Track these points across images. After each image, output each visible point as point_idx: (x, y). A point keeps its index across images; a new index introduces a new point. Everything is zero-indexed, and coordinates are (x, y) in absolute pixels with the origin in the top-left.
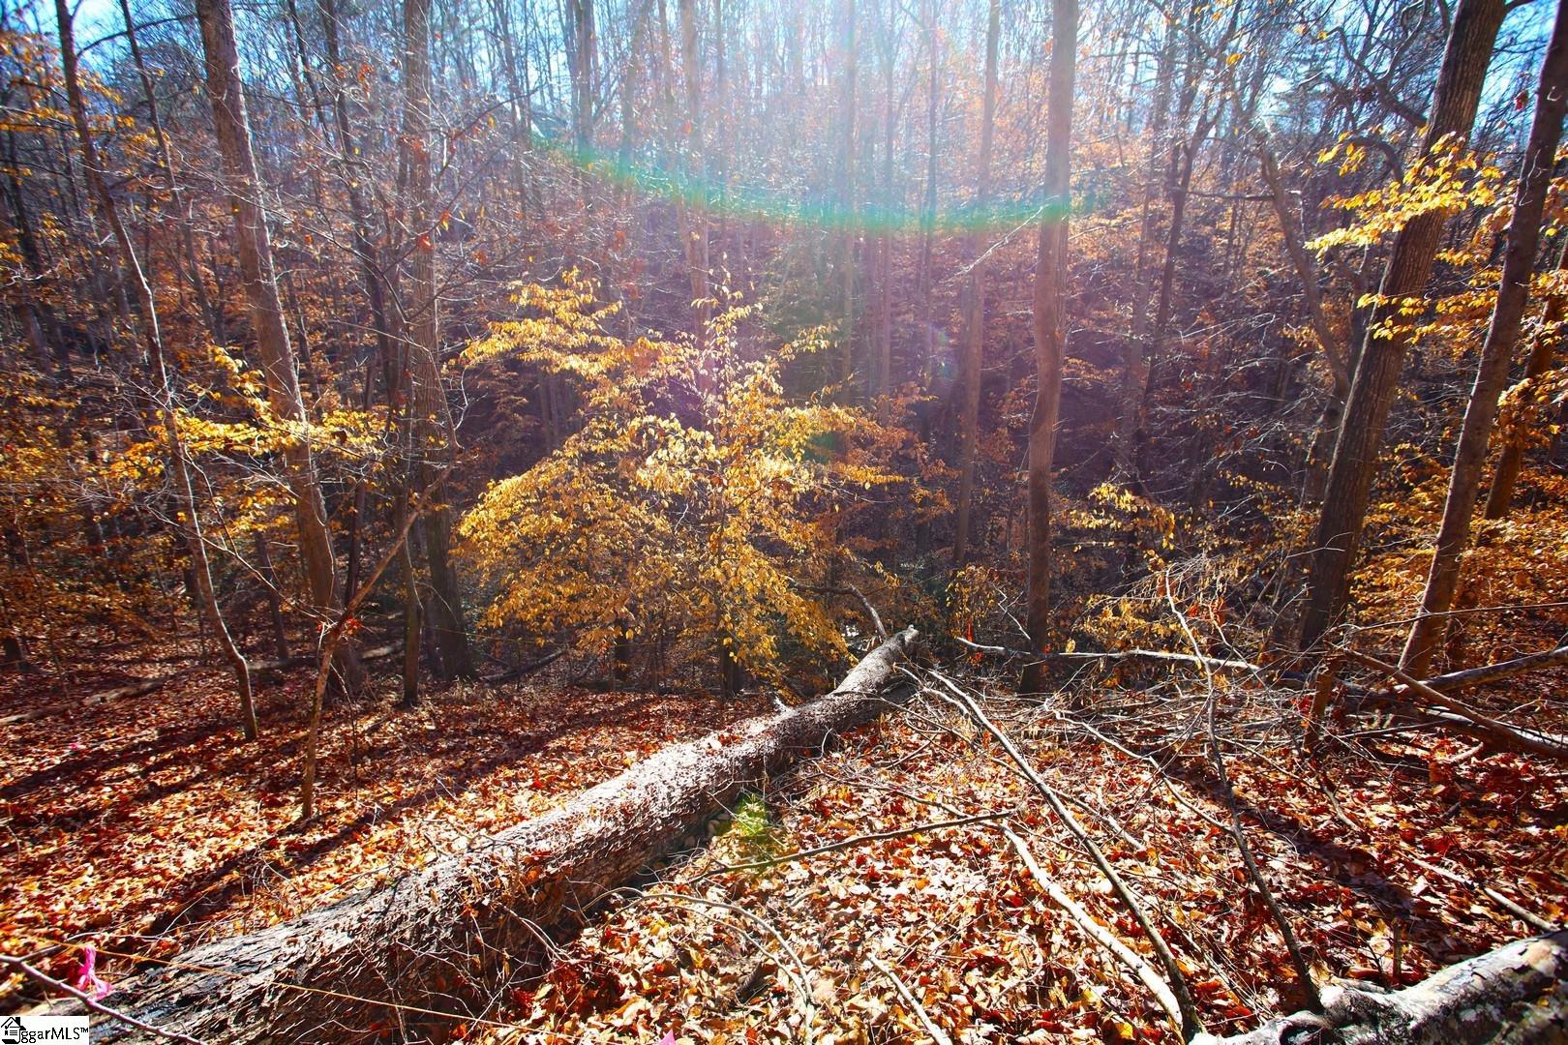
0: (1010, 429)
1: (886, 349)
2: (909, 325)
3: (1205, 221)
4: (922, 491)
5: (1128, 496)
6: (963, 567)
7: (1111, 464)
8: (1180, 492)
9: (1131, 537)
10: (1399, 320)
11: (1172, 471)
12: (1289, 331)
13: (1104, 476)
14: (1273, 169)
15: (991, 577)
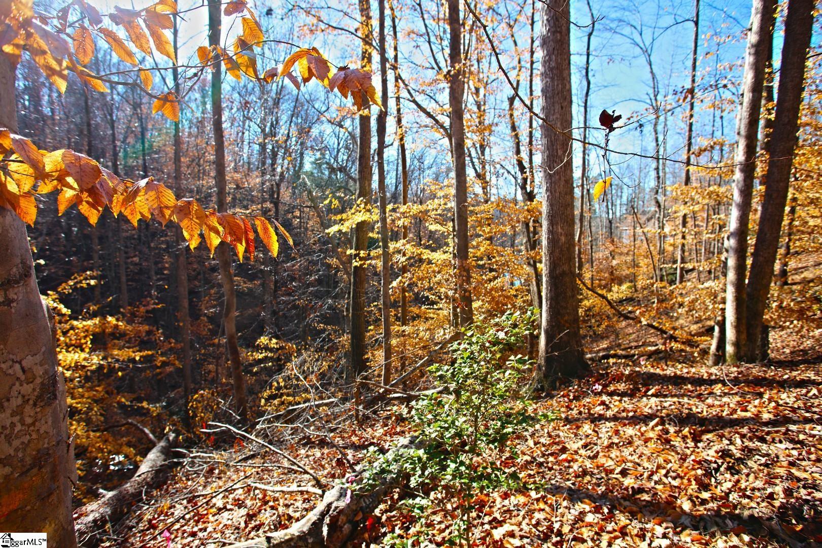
0: (208, 317)
1: (124, 279)
2: (136, 264)
3: (288, 212)
4: (161, 359)
5: (274, 341)
6: (196, 393)
7: (263, 328)
8: (297, 336)
9: (279, 359)
10: (361, 259)
11: (292, 326)
12: (329, 261)
13: (261, 334)
14: (312, 195)
15: (213, 394)
